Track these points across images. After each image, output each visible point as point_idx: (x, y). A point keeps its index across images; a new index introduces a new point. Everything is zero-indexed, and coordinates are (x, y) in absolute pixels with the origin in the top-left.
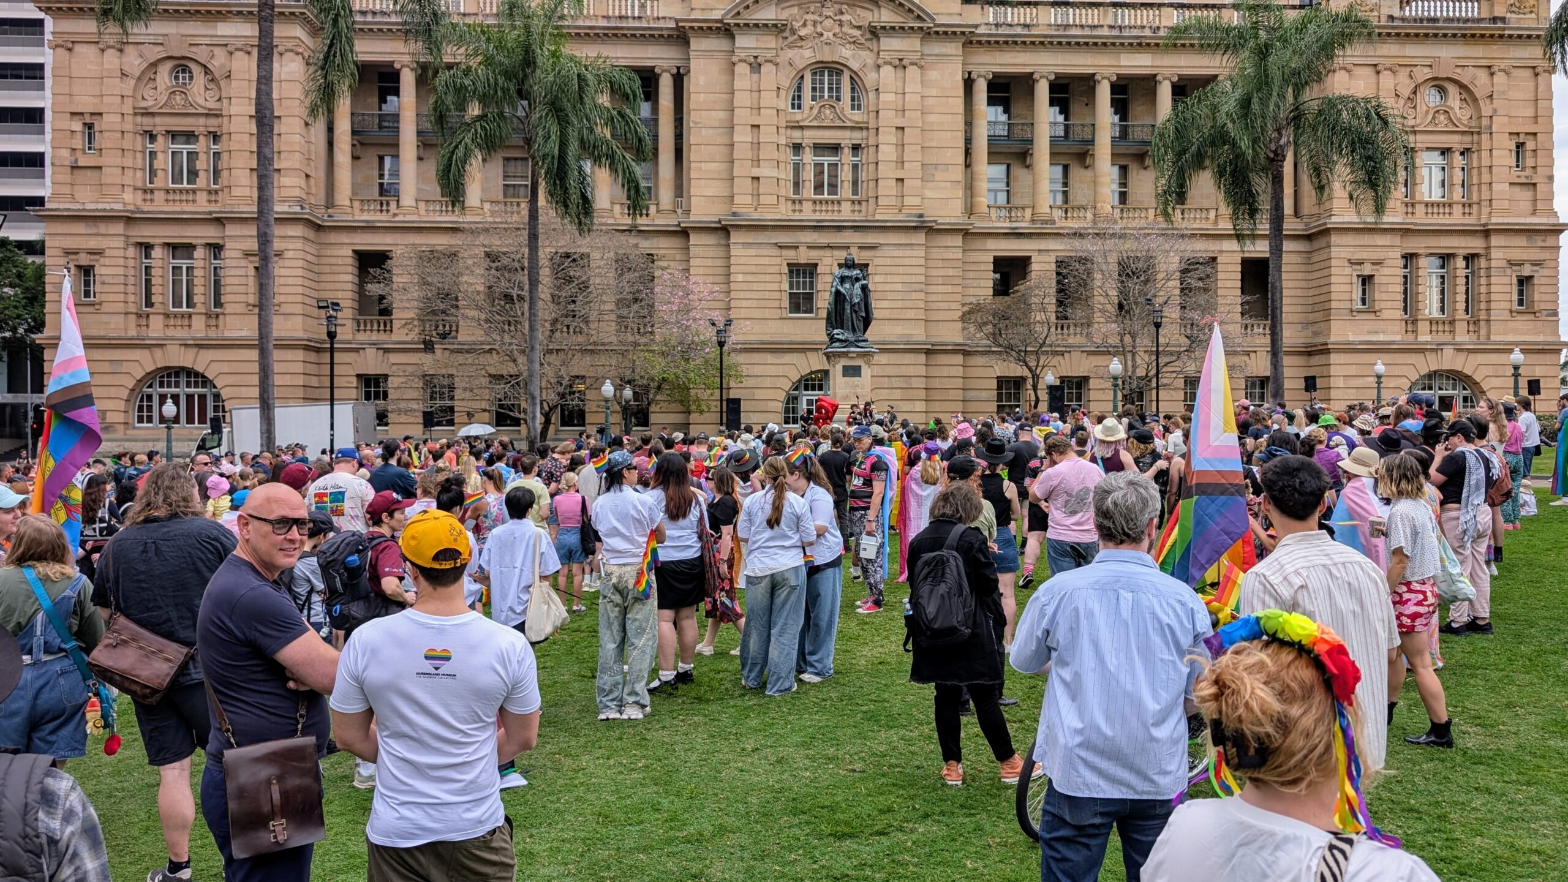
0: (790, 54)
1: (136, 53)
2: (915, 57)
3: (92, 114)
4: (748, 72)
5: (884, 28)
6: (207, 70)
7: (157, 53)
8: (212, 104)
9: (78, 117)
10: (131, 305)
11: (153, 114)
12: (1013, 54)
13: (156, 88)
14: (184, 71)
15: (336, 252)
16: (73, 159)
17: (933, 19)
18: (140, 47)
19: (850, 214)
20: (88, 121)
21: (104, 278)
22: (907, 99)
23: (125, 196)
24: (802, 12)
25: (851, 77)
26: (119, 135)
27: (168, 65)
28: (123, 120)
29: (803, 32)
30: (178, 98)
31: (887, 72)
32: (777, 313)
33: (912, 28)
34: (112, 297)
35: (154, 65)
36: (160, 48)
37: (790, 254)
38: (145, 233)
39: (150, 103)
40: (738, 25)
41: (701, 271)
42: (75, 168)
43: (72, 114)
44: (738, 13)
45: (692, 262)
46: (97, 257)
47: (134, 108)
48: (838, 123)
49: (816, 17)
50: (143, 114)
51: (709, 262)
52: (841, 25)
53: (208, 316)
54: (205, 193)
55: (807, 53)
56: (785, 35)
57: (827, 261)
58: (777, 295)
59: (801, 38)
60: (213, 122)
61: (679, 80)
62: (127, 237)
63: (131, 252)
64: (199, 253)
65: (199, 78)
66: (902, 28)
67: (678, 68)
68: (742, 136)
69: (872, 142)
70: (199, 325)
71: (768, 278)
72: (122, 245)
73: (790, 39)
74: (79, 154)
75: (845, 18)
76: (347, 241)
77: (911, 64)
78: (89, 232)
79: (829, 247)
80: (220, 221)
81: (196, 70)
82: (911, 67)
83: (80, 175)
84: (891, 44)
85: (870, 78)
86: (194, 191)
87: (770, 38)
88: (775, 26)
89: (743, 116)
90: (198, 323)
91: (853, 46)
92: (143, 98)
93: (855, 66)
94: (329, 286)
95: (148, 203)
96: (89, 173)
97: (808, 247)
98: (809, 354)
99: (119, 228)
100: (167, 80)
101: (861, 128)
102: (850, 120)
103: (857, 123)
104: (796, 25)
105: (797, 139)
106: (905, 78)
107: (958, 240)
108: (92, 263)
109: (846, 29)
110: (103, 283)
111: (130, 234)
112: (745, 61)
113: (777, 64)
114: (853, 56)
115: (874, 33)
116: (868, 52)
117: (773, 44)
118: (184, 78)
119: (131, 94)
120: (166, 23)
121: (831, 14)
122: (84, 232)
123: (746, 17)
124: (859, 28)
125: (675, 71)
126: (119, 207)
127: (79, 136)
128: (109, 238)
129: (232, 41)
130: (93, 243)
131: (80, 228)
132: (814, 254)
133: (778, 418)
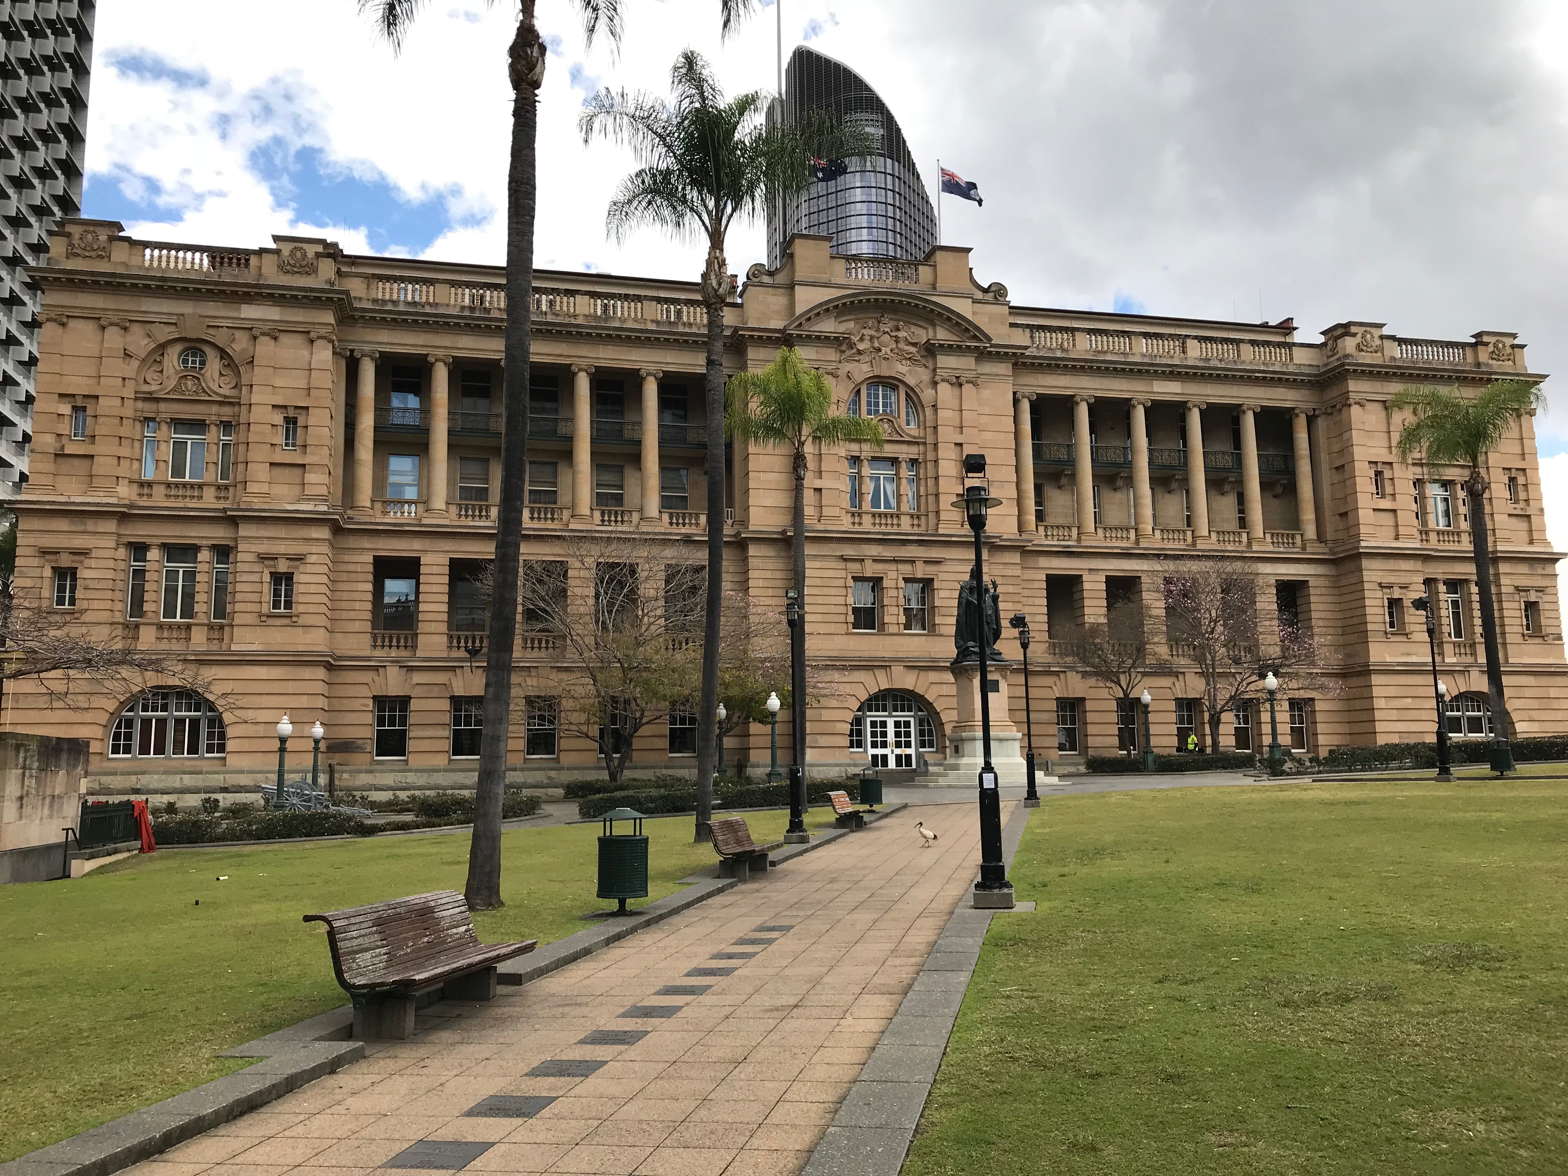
0: (847, 367)
1: (142, 332)
2: (970, 375)
3: (84, 396)
5: (941, 346)
6: (223, 353)
7: (165, 334)
8: (226, 391)
9: (67, 399)
10: (117, 614)
11: (157, 400)
12: (1054, 377)
13: (161, 372)
14: (194, 355)
15: (355, 558)
16: (58, 445)
17: (989, 339)
18: (148, 326)
19: (910, 528)
20: (79, 404)
21: (87, 582)
22: (964, 416)
23: (118, 489)
24: (858, 327)
25: (907, 394)
26: (118, 421)
27: (178, 348)
28: (123, 405)
29: (861, 346)
30: (190, 383)
31: (943, 388)
32: (843, 628)
33: (968, 347)
34: (95, 605)
35: (162, 348)
36: (172, 328)
37: (855, 567)
38: (140, 532)
39: (154, 388)
40: (800, 336)
41: (761, 583)
42: (60, 455)
43: (61, 395)
44: (800, 324)
45: (751, 574)
46: (82, 558)
47: (136, 392)
48: (896, 438)
49: (873, 332)
50: (145, 399)
51: (769, 575)
52: (897, 342)
53: (211, 627)
54: (213, 489)
55: (865, 368)
56: (844, 348)
57: (892, 575)
58: (842, 609)
59: (859, 352)
60: (227, 410)
62: (119, 535)
63: (122, 553)
64: (204, 555)
65: (214, 364)
66: (959, 347)
69: (930, 456)
70: (199, 639)
71: (833, 591)
72: (113, 544)
73: (848, 353)
74: (64, 440)
75: (902, 334)
76: (367, 546)
77: (967, 382)
78: (73, 529)
79: (895, 561)
80: (233, 521)
81: (211, 353)
82: (967, 385)
83: (65, 465)
84: (946, 361)
85: (927, 395)
86: (200, 486)
87: (829, 350)
88: (837, 338)
90: (199, 637)
91: (909, 363)
92: (145, 382)
93: (911, 381)
94: (345, 596)
95: (145, 498)
96: (76, 462)
97: (874, 560)
98: (876, 671)
99: (111, 526)
100: (176, 363)
101: (918, 443)
102: (908, 435)
103: (915, 437)
104: (855, 339)
105: (855, 451)
106: (961, 395)
107: (1016, 558)
108: (74, 565)
109: (902, 345)
110: (86, 588)
111: (123, 532)
113: (837, 377)
114: (910, 372)
115: (931, 350)
116: (923, 369)
117: (833, 357)
118: (194, 362)
119: (133, 376)
120: (181, 302)
121: (887, 330)
122: (67, 529)
123: (806, 328)
124: (914, 345)
126: (114, 500)
127: (67, 420)
128: (98, 536)
129: (257, 324)
130: (78, 542)
131: (62, 524)
132: (880, 567)
133: (846, 741)
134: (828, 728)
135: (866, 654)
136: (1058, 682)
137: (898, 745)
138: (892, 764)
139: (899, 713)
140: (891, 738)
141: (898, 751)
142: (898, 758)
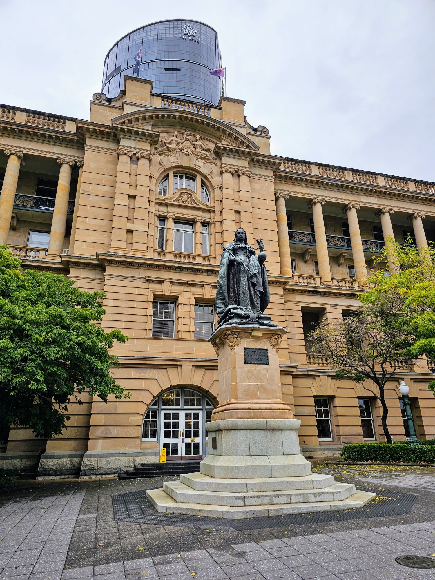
0: (159, 157)
2: (245, 170)
4: (129, 162)
5: (225, 149)
12: (300, 187)
17: (257, 149)
22: (241, 194)
25: (202, 179)
31: (227, 176)
32: (143, 333)
33: (243, 152)
37: (156, 287)
40: (122, 130)
44: (124, 122)
48: (194, 205)
55: (173, 160)
56: (157, 146)
57: (186, 295)
58: (143, 319)
61: (75, 169)
66: (237, 151)
67: (76, 163)
68: (121, 200)
69: (217, 220)
71: (137, 304)
77: (243, 174)
82: (243, 176)
84: (230, 161)
85: (216, 180)
87: (146, 144)
88: (151, 135)
89: (123, 188)
93: (205, 172)
101: (209, 211)
102: (202, 204)
103: (207, 206)
105: (163, 210)
106: (239, 182)
109: (198, 150)
112: (127, 154)
113: (150, 160)
114: (204, 166)
115: (218, 153)
116: (213, 165)
117: (148, 148)
121: (188, 138)
125: (73, 163)
132: (176, 289)
133: (139, 431)
134: (121, 420)
135: (161, 355)
136: (314, 383)
137: (188, 434)
138: (182, 452)
139: (190, 407)
140: (182, 428)
141: (188, 440)
142: (188, 445)
